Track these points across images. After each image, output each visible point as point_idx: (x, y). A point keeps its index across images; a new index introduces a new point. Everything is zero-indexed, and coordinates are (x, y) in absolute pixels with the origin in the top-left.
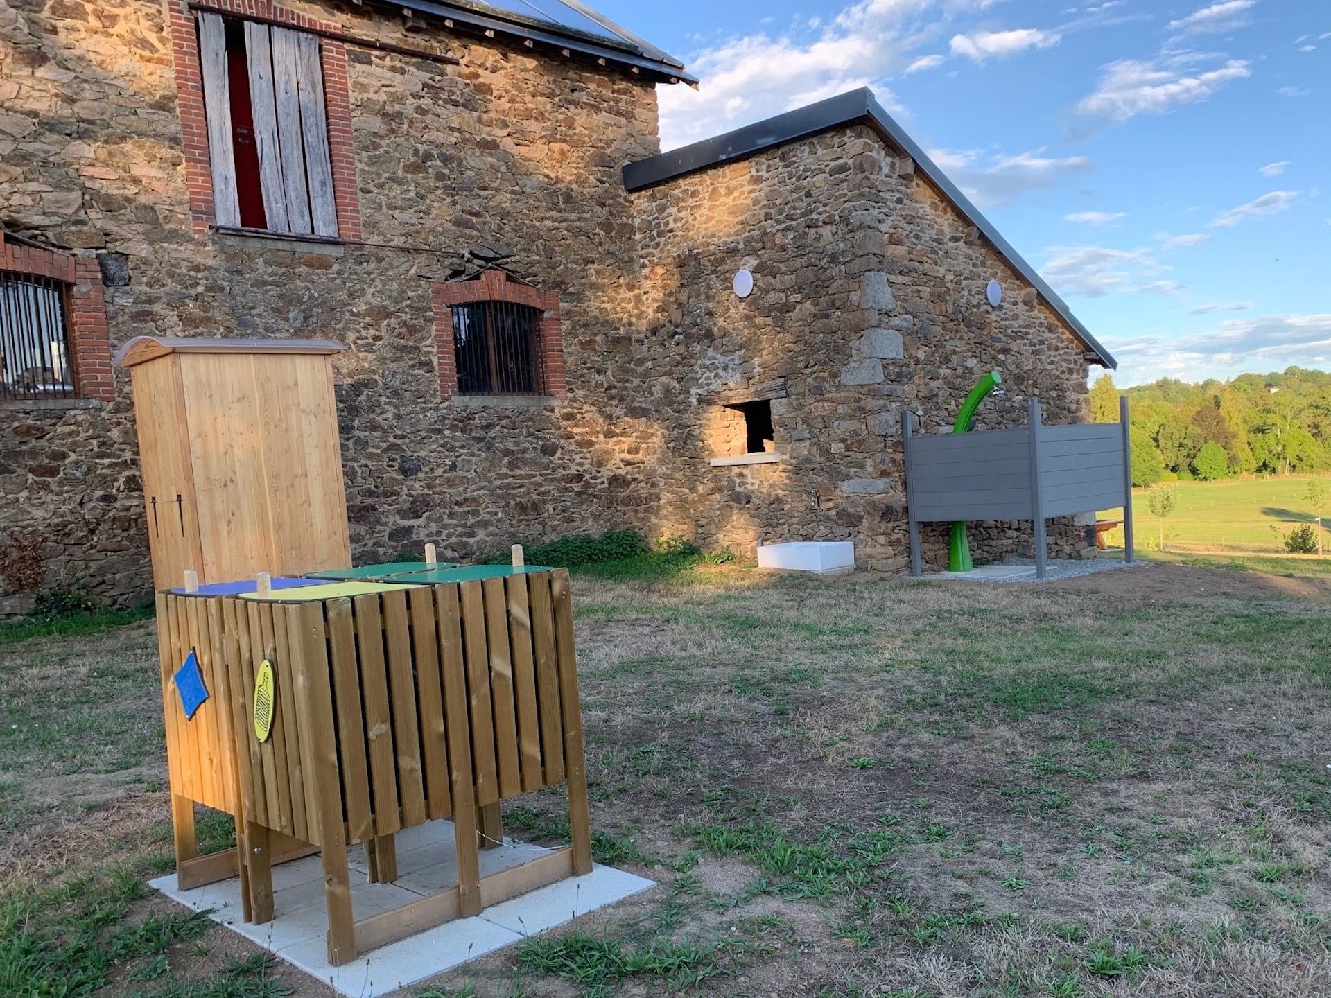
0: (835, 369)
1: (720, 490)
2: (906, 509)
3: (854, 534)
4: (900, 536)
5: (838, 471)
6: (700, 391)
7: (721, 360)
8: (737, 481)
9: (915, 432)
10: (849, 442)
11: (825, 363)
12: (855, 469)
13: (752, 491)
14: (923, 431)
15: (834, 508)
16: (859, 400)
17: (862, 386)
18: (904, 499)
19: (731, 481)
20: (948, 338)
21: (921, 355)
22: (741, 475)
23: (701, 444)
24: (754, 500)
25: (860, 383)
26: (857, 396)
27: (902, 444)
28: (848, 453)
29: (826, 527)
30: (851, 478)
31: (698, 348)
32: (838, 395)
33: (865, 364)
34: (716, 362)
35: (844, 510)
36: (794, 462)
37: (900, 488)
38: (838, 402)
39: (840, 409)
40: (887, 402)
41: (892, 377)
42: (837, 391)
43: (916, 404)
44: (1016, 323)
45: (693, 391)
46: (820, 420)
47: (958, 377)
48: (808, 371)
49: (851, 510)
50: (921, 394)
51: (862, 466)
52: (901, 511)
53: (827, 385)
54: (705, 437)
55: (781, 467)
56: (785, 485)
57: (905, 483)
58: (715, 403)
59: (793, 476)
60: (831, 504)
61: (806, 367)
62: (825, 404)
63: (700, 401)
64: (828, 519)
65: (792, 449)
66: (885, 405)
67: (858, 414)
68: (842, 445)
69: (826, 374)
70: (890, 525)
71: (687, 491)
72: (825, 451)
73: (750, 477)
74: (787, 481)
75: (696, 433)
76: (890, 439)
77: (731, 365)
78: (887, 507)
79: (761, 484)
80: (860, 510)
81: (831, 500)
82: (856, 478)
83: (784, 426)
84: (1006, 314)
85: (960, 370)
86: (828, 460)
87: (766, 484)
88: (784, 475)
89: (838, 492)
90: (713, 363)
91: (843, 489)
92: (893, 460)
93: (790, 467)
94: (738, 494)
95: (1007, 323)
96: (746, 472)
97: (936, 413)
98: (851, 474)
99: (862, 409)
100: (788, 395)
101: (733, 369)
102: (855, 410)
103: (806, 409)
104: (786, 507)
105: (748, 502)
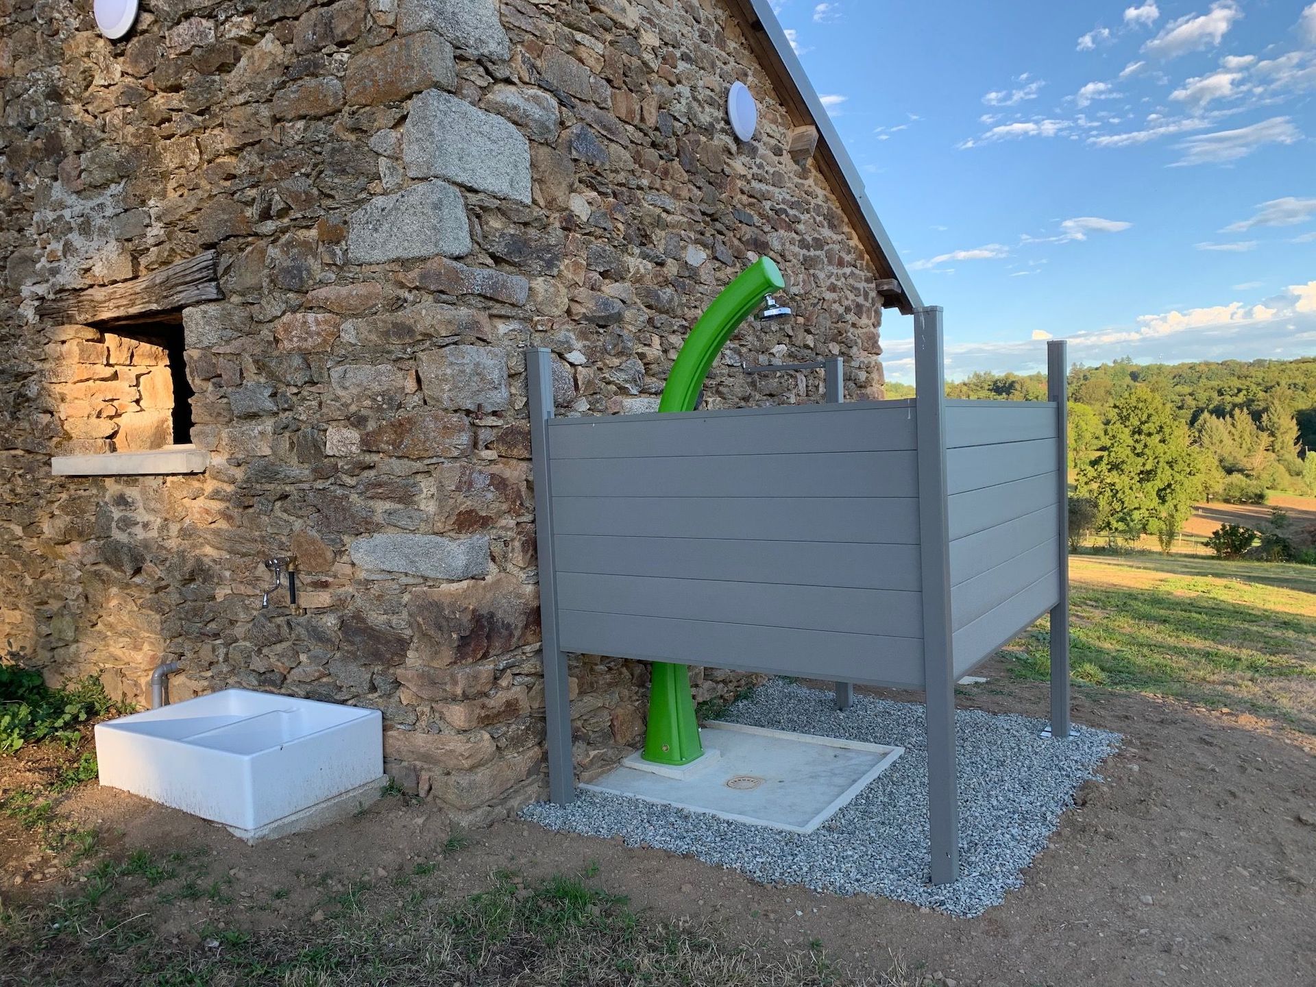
0: (334, 218)
1: (81, 535)
2: (535, 617)
3: (384, 687)
4: (517, 692)
5: (341, 506)
6: (41, 290)
7: (77, 210)
8: (117, 514)
9: (563, 406)
10: (371, 426)
11: (309, 200)
12: (388, 505)
13: (146, 544)
14: (583, 405)
15: (332, 609)
16: (397, 304)
17: (404, 263)
18: (529, 589)
19: (102, 513)
20: (645, 182)
21: (580, 205)
22: (121, 501)
23: (46, 418)
24: (148, 566)
25: (400, 253)
26: (391, 291)
27: (527, 437)
28: (368, 458)
29: (314, 659)
30: (378, 528)
31: (34, 183)
32: (344, 291)
33: (413, 199)
34: (67, 214)
35: (358, 616)
36: (239, 474)
37: (518, 557)
38: (344, 312)
39: (350, 332)
40: (483, 317)
41: (499, 249)
42: (341, 281)
43: (565, 332)
44: (778, 194)
45: (26, 290)
46: (297, 361)
47: (667, 282)
48: (269, 226)
49: (377, 618)
50: (578, 310)
51: (406, 497)
52: (518, 621)
53: (314, 265)
54: (50, 403)
55: (210, 486)
56: (217, 533)
57: (532, 547)
58: (70, 320)
59: (236, 512)
60: (324, 598)
61: (265, 215)
62: (311, 317)
63: (42, 313)
64: (319, 636)
65: (233, 439)
66: (475, 325)
67: (395, 345)
68: (354, 435)
69: (314, 232)
70: (487, 668)
71: (18, 531)
72: (312, 449)
73: (141, 510)
74: (222, 524)
75: (32, 391)
76: (491, 421)
77: (98, 221)
78: (477, 618)
79: (164, 527)
80: (400, 622)
81: (325, 585)
82: (390, 529)
83: (214, 377)
84: (760, 166)
85: (672, 269)
86: (319, 474)
87: (174, 528)
88: (216, 505)
89: (342, 568)
90: (61, 217)
91: (357, 557)
92: (499, 483)
93: (229, 489)
94: (117, 548)
95: (763, 187)
96: (132, 493)
97: (616, 361)
98: (379, 518)
99: (403, 330)
100: (222, 297)
101: (103, 231)
102: (386, 334)
103: (265, 332)
104: (221, 593)
105: (138, 571)
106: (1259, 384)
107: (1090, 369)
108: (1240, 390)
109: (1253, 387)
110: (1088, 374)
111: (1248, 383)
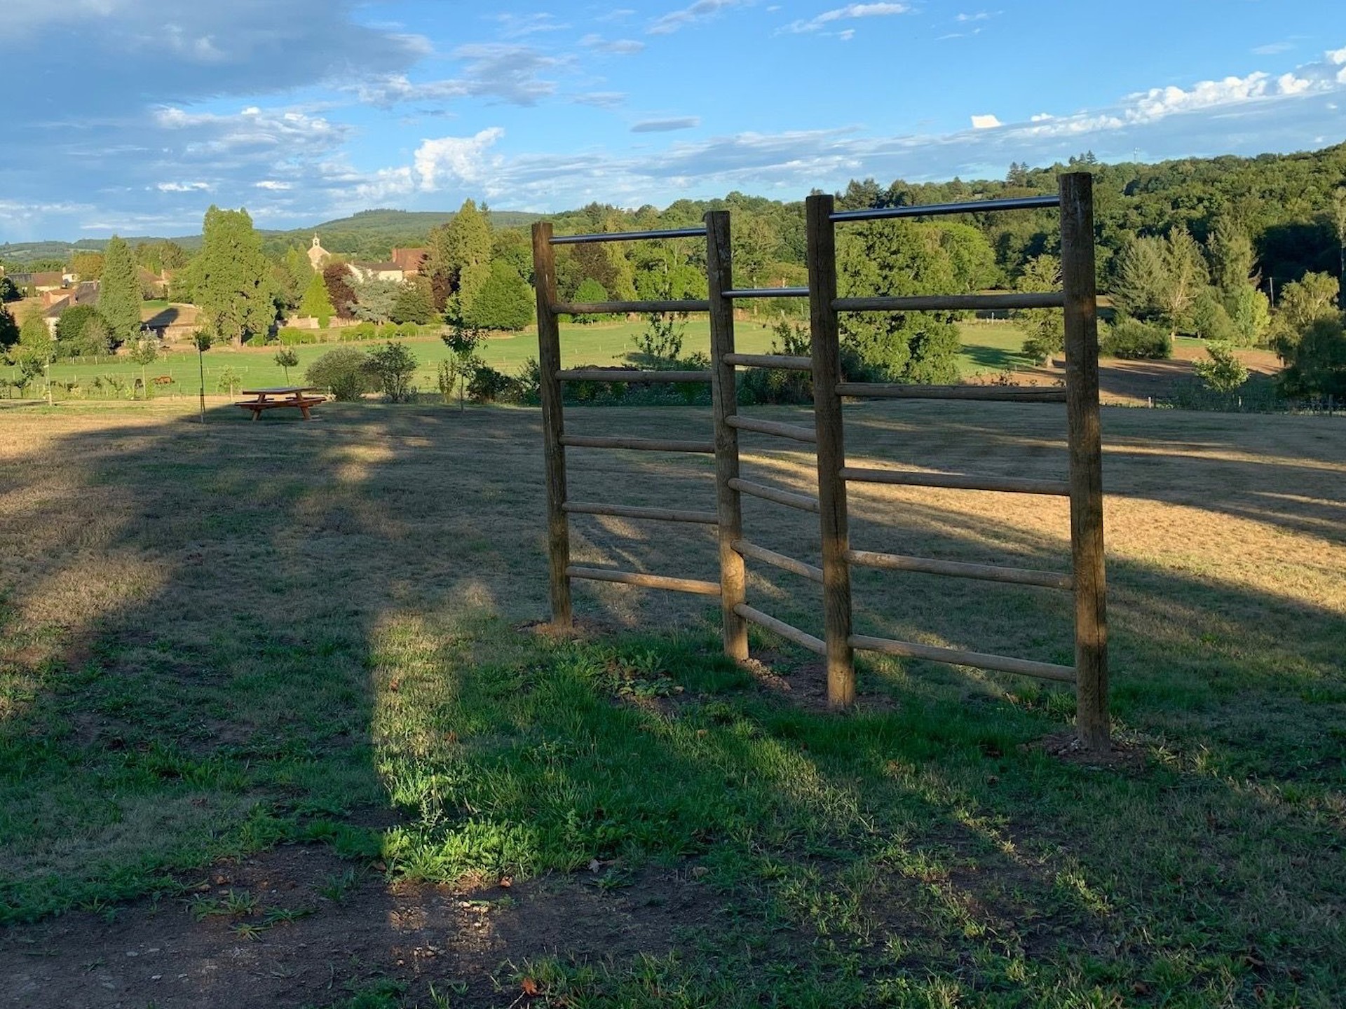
106: (1226, 192)
107: (1037, 172)
108: (1200, 200)
109: (1218, 195)
110: (1034, 179)
111: (1212, 190)
